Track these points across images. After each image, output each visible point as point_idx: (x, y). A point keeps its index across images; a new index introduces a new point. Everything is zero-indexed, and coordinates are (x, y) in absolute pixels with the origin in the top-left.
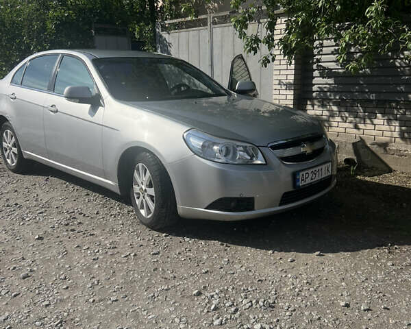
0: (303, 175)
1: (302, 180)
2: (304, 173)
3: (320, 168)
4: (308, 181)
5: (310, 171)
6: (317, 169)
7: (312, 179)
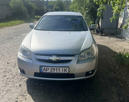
0: (44, 68)
1: (44, 70)
2: (46, 68)
3: (58, 68)
4: (49, 71)
5: (50, 68)
6: (55, 68)
7: (51, 71)
